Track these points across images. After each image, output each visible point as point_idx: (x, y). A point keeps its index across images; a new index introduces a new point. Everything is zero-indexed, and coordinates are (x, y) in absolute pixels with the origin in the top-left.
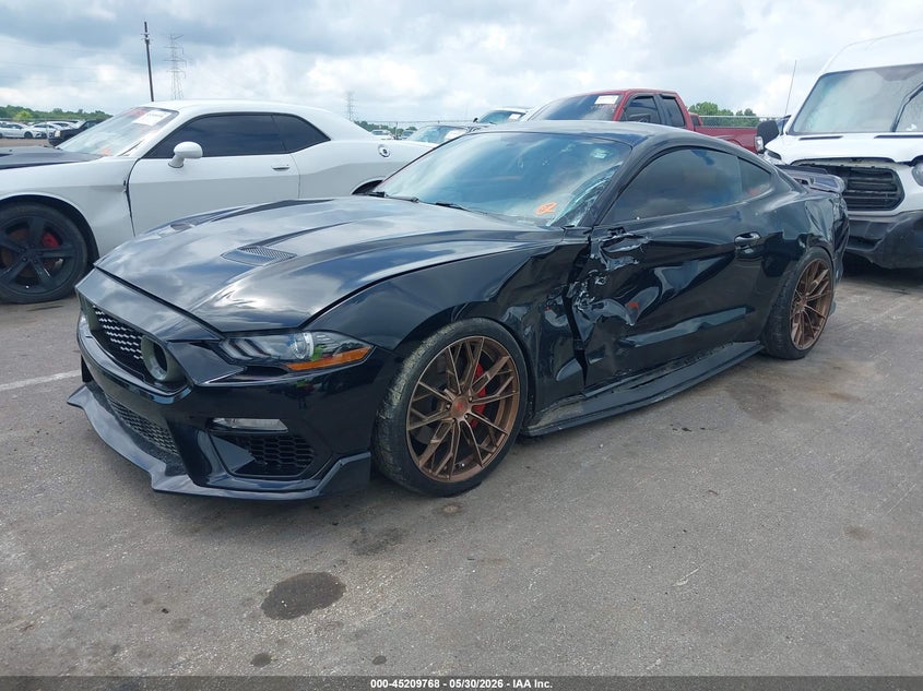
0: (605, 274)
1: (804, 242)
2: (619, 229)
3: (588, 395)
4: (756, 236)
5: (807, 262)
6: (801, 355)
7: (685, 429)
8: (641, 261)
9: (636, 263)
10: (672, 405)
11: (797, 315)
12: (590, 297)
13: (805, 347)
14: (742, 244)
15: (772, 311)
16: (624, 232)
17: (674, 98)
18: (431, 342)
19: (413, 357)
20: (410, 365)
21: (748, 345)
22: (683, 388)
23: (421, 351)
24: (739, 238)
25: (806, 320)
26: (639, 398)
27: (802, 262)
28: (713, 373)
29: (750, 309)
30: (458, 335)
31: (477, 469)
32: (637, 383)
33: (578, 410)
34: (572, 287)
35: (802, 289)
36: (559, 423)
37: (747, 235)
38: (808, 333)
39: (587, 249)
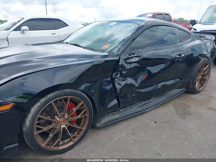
0: (126, 70)
1: (201, 56)
2: (132, 54)
3: (120, 111)
4: (183, 55)
5: (201, 63)
6: (199, 92)
7: (155, 122)
8: (140, 65)
9: (138, 65)
10: (153, 112)
11: (198, 80)
12: (121, 78)
13: (200, 89)
14: (178, 58)
15: (189, 79)
16: (134, 55)
17: (168, 15)
18: (43, 100)
19: (35, 107)
20: (33, 110)
21: (181, 90)
22: (157, 106)
23: (38, 104)
24: (177, 56)
25: (201, 81)
26: (140, 110)
27: (200, 63)
28: (168, 100)
29: (181, 79)
30: (57, 96)
31: (71, 143)
32: (141, 104)
33: (117, 116)
34: (114, 74)
35: (200, 71)
36: (109, 122)
37: (180, 55)
38: (201, 85)
39: (118, 61)
